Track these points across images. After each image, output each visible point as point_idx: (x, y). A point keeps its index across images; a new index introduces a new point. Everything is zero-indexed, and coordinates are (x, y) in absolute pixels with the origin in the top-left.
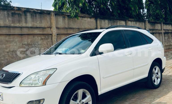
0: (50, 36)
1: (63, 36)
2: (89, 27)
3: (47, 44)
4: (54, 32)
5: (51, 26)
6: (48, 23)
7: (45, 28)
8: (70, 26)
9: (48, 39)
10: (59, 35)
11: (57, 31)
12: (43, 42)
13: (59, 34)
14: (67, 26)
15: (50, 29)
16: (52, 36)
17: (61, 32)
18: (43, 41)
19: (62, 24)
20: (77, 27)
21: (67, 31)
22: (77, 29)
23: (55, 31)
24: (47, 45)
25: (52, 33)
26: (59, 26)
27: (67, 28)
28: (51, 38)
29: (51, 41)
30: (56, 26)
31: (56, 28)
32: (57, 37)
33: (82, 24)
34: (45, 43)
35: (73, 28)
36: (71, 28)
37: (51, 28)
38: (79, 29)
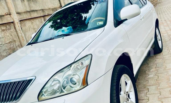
0: (12, 24)
1: (28, 22)
2: (52, 6)
3: (11, 35)
4: (16, 19)
5: (10, 13)
6: (4, 8)
7: (3, 16)
8: (32, 9)
9: (10, 29)
10: (22, 22)
11: (19, 17)
12: (5, 34)
13: (22, 20)
14: (28, 10)
15: (9, 16)
16: (14, 24)
17: (24, 18)
18: (5, 32)
19: (22, 8)
20: (40, 9)
21: (30, 15)
22: (41, 11)
23: (17, 17)
24: (11, 37)
25: (13, 20)
26: (19, 11)
27: (29, 12)
28: (13, 27)
29: (15, 30)
30: (16, 11)
31: (17, 13)
32: (21, 24)
33: (44, 3)
34: (8, 35)
35: (36, 11)
36: (33, 11)
37: (10, 14)
38: (42, 10)
